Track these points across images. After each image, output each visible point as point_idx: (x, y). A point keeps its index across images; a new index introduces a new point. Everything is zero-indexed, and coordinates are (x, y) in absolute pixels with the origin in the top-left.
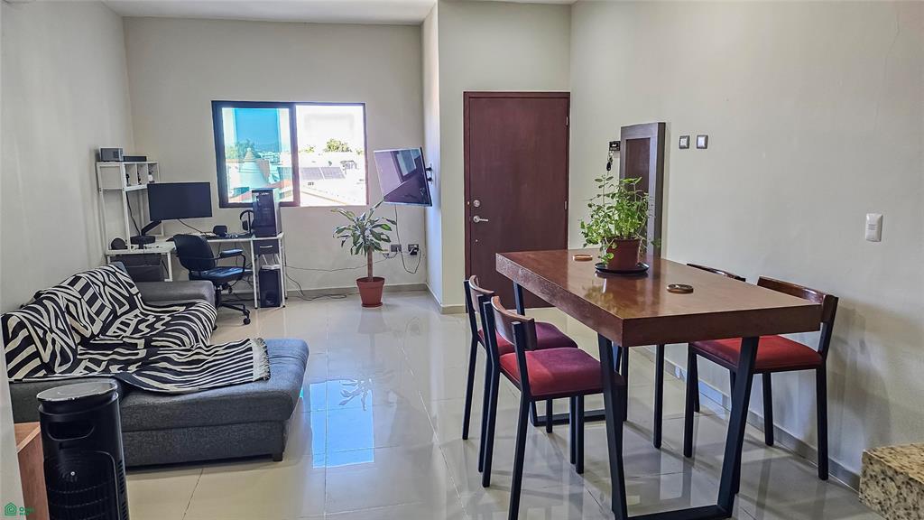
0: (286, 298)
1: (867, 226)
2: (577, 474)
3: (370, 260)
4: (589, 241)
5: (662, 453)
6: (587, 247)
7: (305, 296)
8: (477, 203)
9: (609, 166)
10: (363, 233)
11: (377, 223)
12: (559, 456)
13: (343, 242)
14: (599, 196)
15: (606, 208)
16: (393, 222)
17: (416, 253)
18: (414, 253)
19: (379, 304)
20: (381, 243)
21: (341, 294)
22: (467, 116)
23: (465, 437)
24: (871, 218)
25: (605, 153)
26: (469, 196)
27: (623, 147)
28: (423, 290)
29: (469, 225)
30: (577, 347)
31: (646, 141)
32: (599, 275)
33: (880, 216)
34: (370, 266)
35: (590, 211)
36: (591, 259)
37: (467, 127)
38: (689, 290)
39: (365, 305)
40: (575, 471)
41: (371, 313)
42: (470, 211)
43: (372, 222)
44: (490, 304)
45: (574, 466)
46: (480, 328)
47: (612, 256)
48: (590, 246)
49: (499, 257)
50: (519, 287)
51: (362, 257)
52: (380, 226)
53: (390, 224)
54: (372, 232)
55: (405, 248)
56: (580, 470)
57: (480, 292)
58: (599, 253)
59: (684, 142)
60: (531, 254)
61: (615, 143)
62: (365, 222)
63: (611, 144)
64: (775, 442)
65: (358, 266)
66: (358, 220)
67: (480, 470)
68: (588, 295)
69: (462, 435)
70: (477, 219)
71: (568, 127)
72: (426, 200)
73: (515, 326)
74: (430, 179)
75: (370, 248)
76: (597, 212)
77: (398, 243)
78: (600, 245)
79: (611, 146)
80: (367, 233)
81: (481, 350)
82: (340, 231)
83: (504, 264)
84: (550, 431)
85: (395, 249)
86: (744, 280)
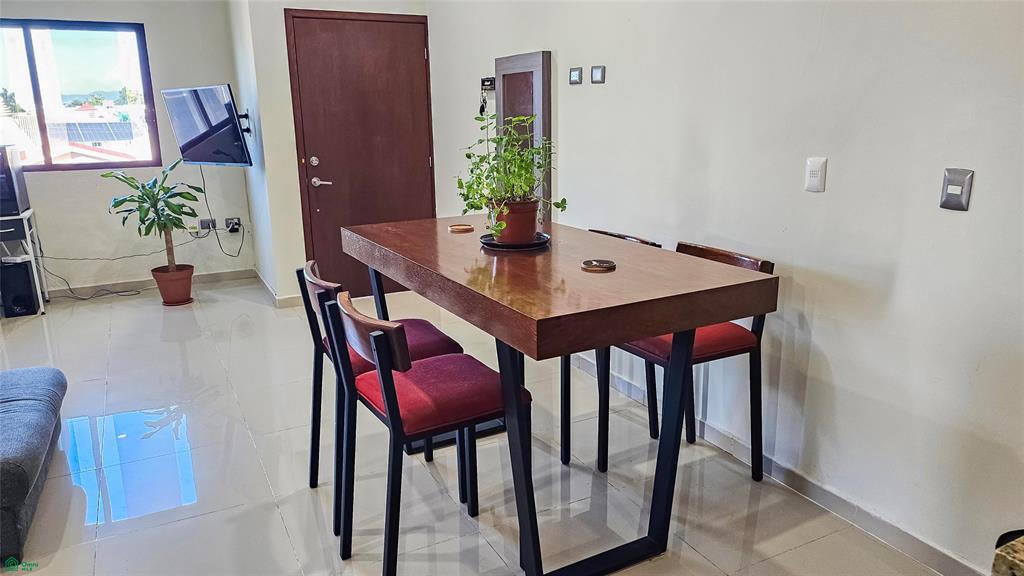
0: (46, 302)
1: (808, 174)
2: (470, 518)
3: (169, 242)
4: (472, 206)
5: (572, 470)
6: (467, 214)
7: (74, 297)
8: (315, 161)
9: (482, 110)
10: (154, 205)
11: (175, 191)
12: (444, 491)
13: (125, 219)
14: (481, 141)
15: (491, 158)
16: (198, 190)
17: (237, 230)
18: (234, 230)
19: (188, 300)
20: (184, 218)
21: (129, 291)
22: (292, 42)
23: (314, 483)
24: (813, 162)
25: (476, 94)
26: (303, 150)
27: (499, 84)
28: (251, 278)
29: (307, 191)
30: (461, 350)
31: (526, 77)
32: (487, 252)
33: (824, 159)
34: (170, 251)
35: (469, 164)
36: (471, 230)
37: (294, 57)
38: (611, 268)
39: (168, 303)
40: (466, 514)
41: (178, 313)
42: (305, 172)
43: (167, 190)
44: (336, 304)
45: (465, 507)
46: (324, 335)
47: (504, 225)
48: (472, 212)
49: (345, 233)
50: (378, 274)
51: (156, 239)
52: (180, 194)
53: (194, 192)
54: (167, 204)
55: (221, 224)
56: (474, 512)
57: (321, 287)
58: (485, 222)
59: (575, 76)
60: (388, 227)
61: (488, 80)
62: (156, 190)
63: (483, 81)
64: (697, 439)
65: (153, 251)
66: (143, 187)
67: (337, 533)
68: (473, 281)
69: (308, 482)
70: (316, 181)
71: (427, 61)
72: (243, 157)
73: (375, 337)
74: (248, 130)
75: (166, 225)
76: (477, 166)
77: (209, 218)
78: (485, 210)
79: (483, 84)
80: (161, 204)
81: (328, 365)
82: (118, 204)
83: (352, 243)
84: (429, 458)
85: (209, 225)
86: (660, 246)
